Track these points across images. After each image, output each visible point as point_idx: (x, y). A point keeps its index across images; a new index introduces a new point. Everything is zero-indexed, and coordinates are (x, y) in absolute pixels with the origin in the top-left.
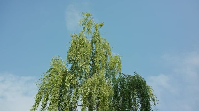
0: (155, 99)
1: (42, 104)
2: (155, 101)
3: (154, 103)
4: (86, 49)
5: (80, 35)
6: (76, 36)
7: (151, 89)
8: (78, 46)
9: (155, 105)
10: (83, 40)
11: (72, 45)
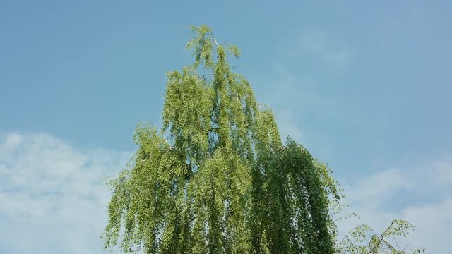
0: (337, 188)
1: (125, 224)
2: (338, 192)
3: (336, 196)
4: (200, 100)
5: (185, 73)
6: (176, 75)
7: (326, 170)
8: (183, 97)
9: (338, 200)
10: (192, 82)
11: (168, 94)
